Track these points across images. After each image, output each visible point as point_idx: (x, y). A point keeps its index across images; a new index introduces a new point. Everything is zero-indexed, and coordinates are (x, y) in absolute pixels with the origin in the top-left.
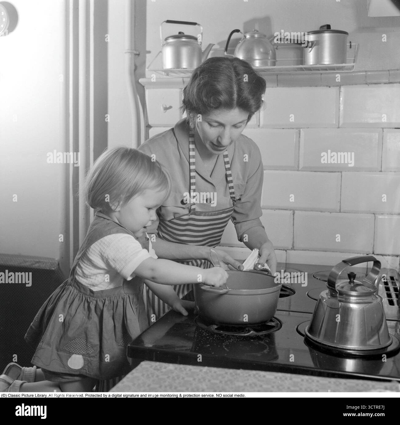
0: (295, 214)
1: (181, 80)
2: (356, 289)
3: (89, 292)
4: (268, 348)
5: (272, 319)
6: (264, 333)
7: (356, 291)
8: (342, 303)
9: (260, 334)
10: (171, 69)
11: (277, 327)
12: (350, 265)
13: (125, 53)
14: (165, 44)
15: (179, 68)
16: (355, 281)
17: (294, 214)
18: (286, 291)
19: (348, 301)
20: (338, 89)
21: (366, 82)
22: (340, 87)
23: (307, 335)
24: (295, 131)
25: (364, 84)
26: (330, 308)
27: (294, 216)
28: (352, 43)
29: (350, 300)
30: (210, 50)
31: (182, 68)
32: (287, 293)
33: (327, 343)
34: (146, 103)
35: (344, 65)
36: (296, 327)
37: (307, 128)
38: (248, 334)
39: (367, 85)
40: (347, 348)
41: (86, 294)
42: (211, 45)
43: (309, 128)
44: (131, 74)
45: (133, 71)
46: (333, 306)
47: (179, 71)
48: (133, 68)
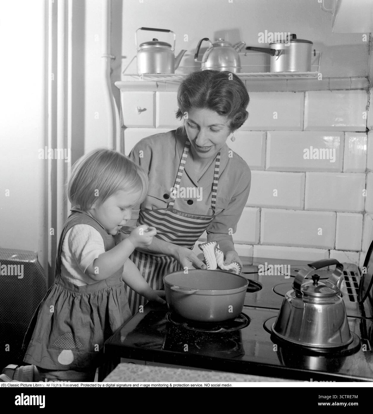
0: (262, 212)
1: (155, 83)
2: (319, 290)
3: (73, 287)
4: (237, 346)
5: (240, 315)
6: (233, 329)
7: (319, 292)
8: (307, 303)
9: (230, 331)
10: (146, 74)
11: (245, 323)
12: (315, 269)
13: (102, 57)
14: (140, 50)
15: (153, 73)
16: (318, 282)
17: (260, 212)
18: (253, 286)
19: (312, 301)
20: (303, 94)
21: (329, 88)
22: (305, 93)
23: (273, 332)
24: (263, 133)
25: (327, 90)
26: (294, 308)
27: (260, 214)
28: (316, 51)
29: (314, 301)
30: (183, 56)
31: (155, 73)
32: (254, 288)
33: (292, 341)
34: (121, 106)
35: (308, 73)
36: (263, 324)
37: (274, 131)
38: (218, 331)
39: (330, 91)
40: (311, 346)
41: (71, 290)
42: (184, 52)
43: (275, 130)
44: (107, 77)
45: (109, 74)
46: (298, 306)
47: (153, 76)
48: (109, 71)
